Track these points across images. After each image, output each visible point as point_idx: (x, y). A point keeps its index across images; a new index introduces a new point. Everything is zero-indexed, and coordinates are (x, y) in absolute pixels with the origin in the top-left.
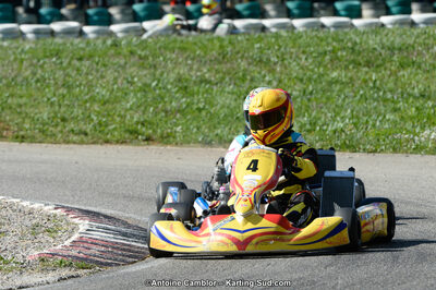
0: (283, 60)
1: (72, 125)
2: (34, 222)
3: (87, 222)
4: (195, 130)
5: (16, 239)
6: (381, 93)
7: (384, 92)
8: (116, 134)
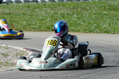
0: (91, 9)
1: (32, 26)
2: (17, 52)
3: (32, 52)
5: (11, 57)
7: (118, 17)
8: (44, 29)
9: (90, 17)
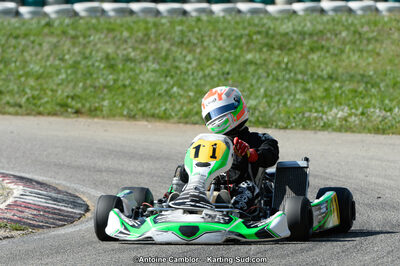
0: (203, 42)
1: (8, 98)
3: (21, 187)
4: (120, 105)
6: (292, 74)
7: (296, 74)
8: (48, 106)
9: (202, 69)
